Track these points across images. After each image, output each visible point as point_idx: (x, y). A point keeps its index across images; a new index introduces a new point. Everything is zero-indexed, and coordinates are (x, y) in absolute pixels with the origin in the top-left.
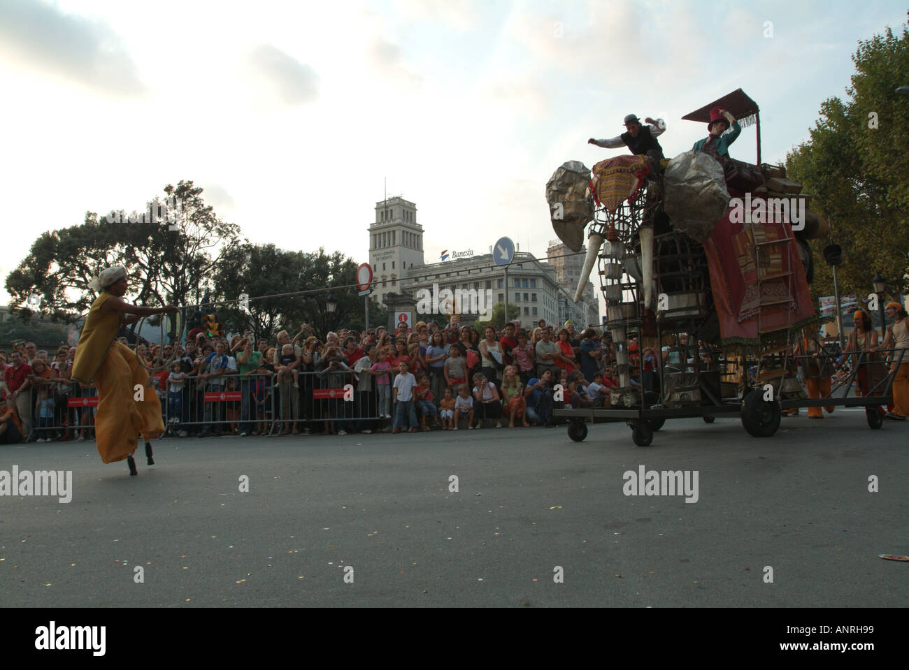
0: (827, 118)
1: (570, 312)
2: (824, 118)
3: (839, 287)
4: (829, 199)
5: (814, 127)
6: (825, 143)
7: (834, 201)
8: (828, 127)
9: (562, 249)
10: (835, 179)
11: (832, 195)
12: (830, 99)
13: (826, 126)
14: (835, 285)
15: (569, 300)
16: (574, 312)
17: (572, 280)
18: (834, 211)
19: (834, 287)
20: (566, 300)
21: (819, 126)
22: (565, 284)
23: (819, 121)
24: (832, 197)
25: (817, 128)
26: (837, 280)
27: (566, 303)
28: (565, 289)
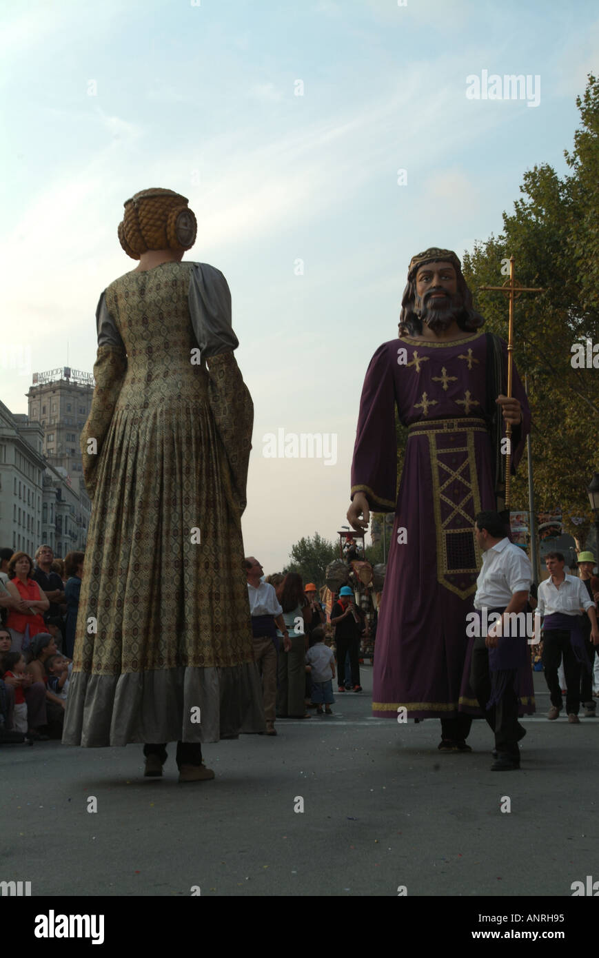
0: (532, 200)
1: (66, 513)
2: (529, 201)
3: (535, 495)
4: (527, 342)
5: (512, 213)
6: (525, 244)
7: (535, 346)
8: (533, 217)
9: (58, 392)
10: (539, 308)
11: (533, 335)
12: (539, 168)
13: (530, 214)
14: (529, 492)
15: (64, 491)
16: (72, 513)
17: (73, 451)
18: (534, 364)
19: (527, 496)
20: (60, 490)
21: (518, 211)
22: (60, 460)
23: (520, 203)
24: (533, 339)
25: (515, 214)
26: (532, 483)
27: (59, 495)
28: (59, 469)
